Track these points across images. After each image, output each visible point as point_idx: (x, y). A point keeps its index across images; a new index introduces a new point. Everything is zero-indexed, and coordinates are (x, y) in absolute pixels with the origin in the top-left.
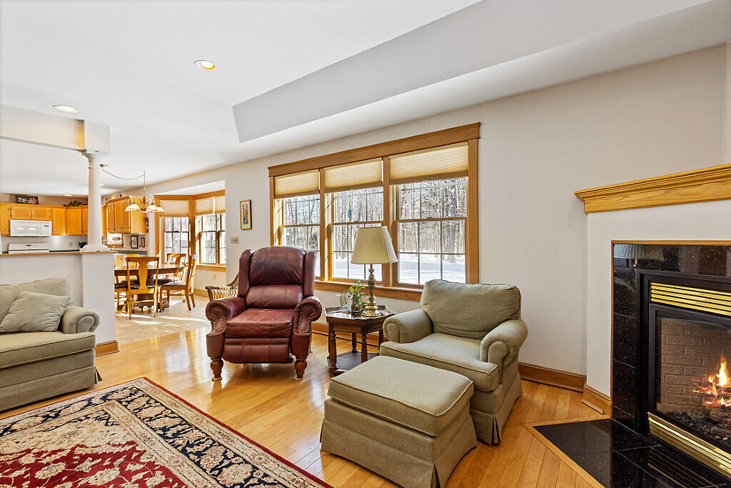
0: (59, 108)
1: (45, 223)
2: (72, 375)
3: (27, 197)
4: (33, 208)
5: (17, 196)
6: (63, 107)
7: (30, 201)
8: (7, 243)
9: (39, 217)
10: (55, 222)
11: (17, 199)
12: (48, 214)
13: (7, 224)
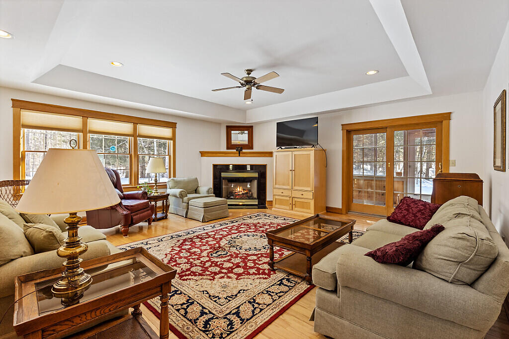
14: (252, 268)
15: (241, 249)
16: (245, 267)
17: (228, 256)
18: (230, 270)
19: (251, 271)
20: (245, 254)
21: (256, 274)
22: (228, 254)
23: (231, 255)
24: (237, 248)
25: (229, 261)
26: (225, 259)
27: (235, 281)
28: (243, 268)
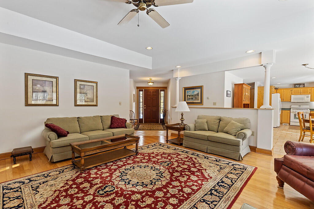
0: (247, 52)
1: (307, 95)
2: (232, 153)
3: (300, 84)
4: (301, 89)
5: (295, 85)
6: (249, 51)
7: (301, 86)
8: (291, 105)
9: (304, 93)
10: (312, 95)
11: (295, 86)
12: (309, 91)
13: (290, 97)
14: (146, 156)
15: (152, 167)
16: (150, 156)
17: (160, 162)
18: (157, 155)
19: (147, 155)
20: (149, 163)
21: (145, 154)
22: (160, 163)
23: (158, 163)
24: (155, 168)
25: (158, 159)
26: (161, 160)
27: (154, 152)
28: (151, 156)
